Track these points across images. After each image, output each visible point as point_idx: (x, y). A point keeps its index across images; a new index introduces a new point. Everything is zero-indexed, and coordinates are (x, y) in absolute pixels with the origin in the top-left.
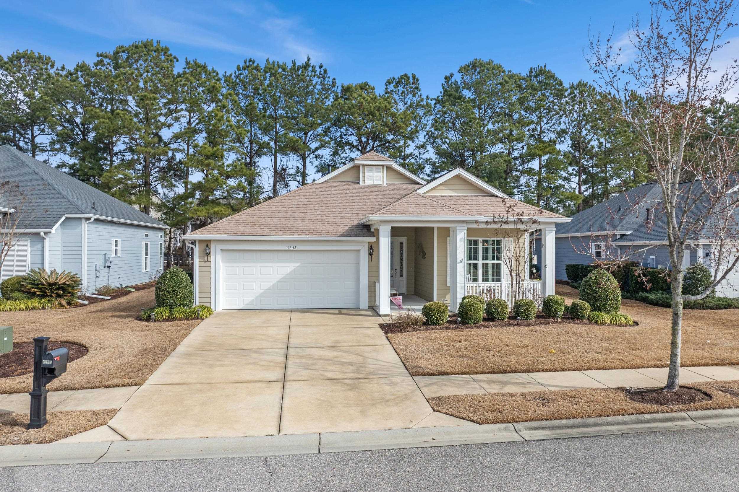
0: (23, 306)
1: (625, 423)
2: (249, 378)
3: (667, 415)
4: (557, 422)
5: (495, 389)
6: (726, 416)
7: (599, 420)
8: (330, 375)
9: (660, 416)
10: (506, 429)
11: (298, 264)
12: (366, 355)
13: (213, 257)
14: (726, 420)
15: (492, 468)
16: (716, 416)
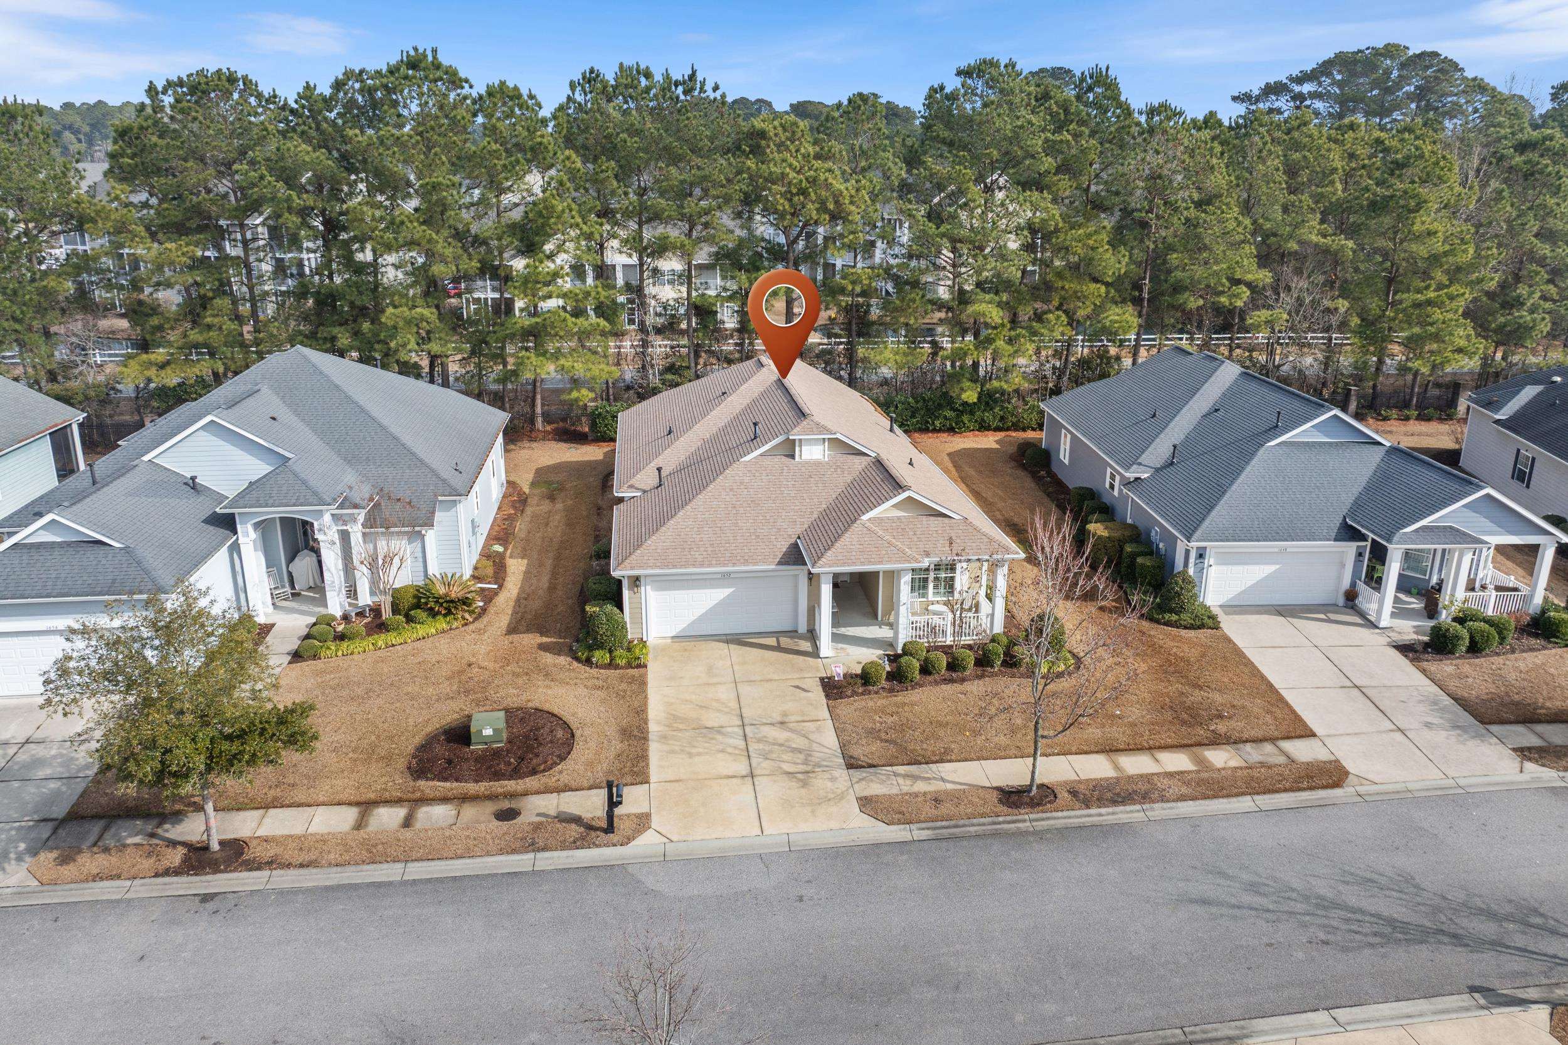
0: (433, 631)
1: (984, 824)
2: (726, 772)
3: (1015, 818)
4: (939, 824)
5: (906, 786)
6: (1055, 818)
7: (967, 822)
8: (787, 767)
9: (1009, 818)
10: (904, 829)
11: (732, 590)
12: (811, 737)
13: (643, 588)
14: (1052, 822)
15: (887, 864)
16: (1048, 819)
